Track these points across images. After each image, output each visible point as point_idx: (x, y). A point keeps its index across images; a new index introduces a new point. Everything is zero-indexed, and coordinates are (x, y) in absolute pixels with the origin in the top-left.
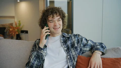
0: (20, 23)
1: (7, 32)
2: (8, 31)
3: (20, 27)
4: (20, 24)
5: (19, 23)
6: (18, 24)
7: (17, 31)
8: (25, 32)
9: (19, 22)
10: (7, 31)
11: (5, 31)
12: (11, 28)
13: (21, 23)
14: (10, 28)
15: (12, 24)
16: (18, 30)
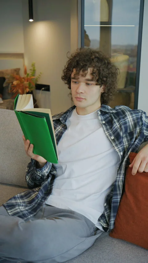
0: (34, 68)
1: (7, 87)
2: (11, 84)
3: (33, 77)
4: (34, 71)
5: (32, 68)
6: (31, 70)
7: (27, 85)
8: (43, 89)
9: (33, 65)
10: (9, 84)
11: (4, 85)
12: (17, 80)
13: (36, 69)
14: (14, 78)
15: (17, 71)
16: (30, 83)
